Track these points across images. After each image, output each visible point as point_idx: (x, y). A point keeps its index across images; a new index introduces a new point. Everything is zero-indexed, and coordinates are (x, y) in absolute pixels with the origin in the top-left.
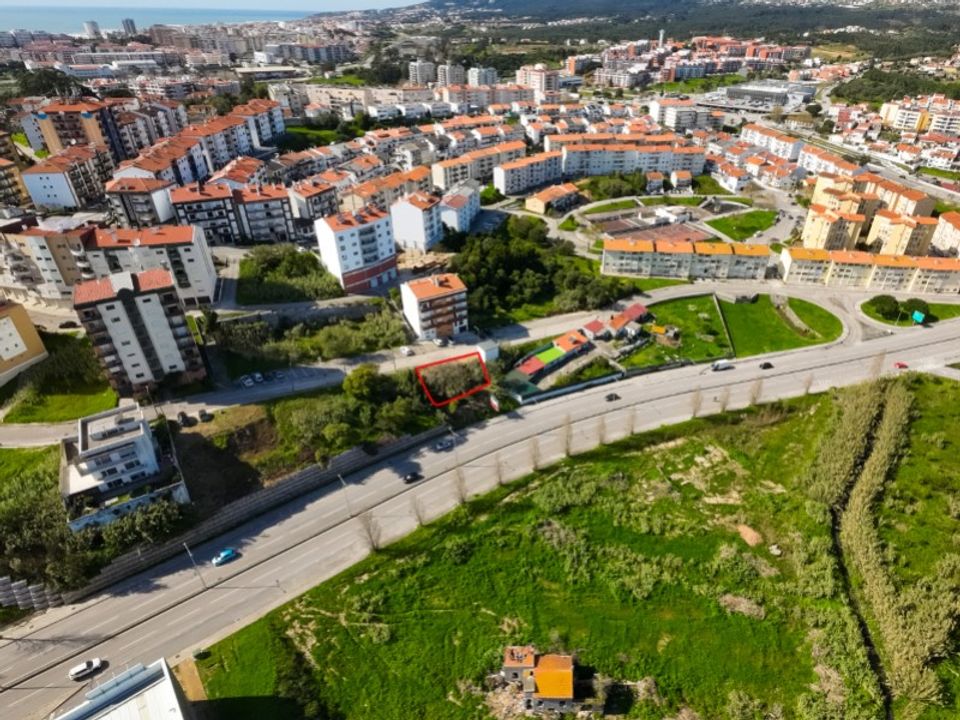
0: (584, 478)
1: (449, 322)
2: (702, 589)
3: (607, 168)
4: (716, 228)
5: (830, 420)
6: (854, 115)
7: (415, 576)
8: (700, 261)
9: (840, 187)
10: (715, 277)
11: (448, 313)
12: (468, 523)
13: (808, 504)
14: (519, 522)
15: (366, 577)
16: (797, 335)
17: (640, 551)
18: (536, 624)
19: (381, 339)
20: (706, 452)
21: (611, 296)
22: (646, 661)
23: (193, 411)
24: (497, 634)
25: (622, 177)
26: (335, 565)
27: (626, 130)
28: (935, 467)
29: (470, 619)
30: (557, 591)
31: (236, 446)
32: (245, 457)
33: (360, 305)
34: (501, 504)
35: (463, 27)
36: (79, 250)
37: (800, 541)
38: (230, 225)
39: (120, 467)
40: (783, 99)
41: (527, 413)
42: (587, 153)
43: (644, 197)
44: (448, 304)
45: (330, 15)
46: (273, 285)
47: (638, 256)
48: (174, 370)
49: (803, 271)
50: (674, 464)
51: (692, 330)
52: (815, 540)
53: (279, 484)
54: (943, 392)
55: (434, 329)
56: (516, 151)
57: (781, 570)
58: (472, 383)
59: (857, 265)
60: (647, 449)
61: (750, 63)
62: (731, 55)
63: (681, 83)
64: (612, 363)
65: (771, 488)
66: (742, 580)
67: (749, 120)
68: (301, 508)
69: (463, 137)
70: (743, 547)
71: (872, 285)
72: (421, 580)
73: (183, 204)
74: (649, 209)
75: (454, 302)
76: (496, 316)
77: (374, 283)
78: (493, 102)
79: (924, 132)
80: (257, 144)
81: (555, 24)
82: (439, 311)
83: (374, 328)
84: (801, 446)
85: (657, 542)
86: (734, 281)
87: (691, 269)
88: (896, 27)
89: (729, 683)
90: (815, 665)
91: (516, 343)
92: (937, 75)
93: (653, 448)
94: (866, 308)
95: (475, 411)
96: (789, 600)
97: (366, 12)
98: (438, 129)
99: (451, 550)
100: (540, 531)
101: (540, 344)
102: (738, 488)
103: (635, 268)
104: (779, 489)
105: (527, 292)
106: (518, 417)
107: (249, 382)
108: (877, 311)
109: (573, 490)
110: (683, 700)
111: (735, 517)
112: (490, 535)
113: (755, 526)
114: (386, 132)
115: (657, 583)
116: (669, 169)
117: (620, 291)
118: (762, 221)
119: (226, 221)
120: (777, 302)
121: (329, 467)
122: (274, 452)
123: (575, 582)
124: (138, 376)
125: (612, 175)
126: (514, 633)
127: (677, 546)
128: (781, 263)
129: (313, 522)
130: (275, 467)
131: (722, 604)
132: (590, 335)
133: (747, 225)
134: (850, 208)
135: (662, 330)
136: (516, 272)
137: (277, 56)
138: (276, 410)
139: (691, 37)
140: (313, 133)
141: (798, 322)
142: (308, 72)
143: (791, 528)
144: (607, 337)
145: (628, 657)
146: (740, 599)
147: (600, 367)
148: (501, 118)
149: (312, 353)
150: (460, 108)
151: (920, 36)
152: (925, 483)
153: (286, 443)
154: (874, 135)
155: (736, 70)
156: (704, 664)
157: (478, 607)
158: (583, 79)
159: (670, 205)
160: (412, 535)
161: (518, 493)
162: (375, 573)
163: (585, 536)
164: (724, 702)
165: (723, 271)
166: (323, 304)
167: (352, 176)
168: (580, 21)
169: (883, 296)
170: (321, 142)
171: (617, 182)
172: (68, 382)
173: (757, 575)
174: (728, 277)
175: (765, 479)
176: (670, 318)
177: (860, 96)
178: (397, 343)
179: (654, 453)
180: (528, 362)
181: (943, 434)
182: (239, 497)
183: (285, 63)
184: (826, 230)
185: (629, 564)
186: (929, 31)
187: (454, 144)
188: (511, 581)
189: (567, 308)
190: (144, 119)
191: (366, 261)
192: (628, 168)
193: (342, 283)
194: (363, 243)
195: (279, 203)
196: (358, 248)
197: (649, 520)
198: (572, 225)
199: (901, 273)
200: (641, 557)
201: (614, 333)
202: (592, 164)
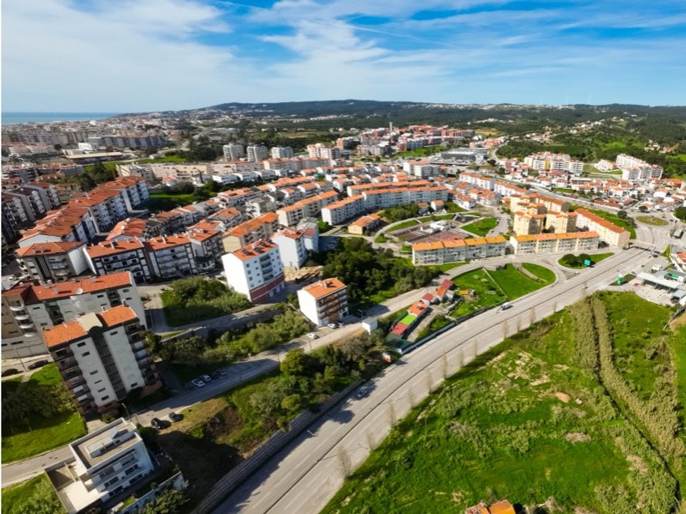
0: (462, 390)
1: (336, 311)
2: (554, 436)
3: (393, 202)
4: (468, 230)
5: (572, 324)
6: (513, 164)
7: (383, 486)
8: (470, 250)
9: (524, 201)
10: (479, 258)
11: (336, 304)
12: (402, 440)
13: (582, 371)
14: (433, 429)
15: (348, 500)
16: (535, 283)
17: (511, 425)
18: (473, 490)
19: (291, 331)
20: (520, 357)
21: (427, 278)
22: (545, 488)
23: (164, 415)
24: (453, 505)
25: (403, 207)
26: (321, 498)
27: (395, 180)
28: (629, 336)
29: (431, 501)
30: (476, 465)
31: (210, 433)
32: (220, 440)
33: (268, 310)
34: (417, 421)
35: (249, 122)
36: (20, 305)
37: (589, 392)
38: (142, 269)
39: (120, 476)
40: (473, 158)
41: (407, 359)
42: (379, 194)
43: (419, 218)
44: (336, 298)
45: (133, 115)
46: (194, 308)
47: (435, 251)
48: (135, 387)
49: (524, 247)
50: (506, 369)
51: (481, 289)
52: (595, 390)
53: (255, 453)
54: (615, 298)
55: (327, 318)
56: (332, 197)
57: (587, 411)
58: (367, 348)
59: (550, 240)
60: (488, 364)
61: (446, 140)
62: (434, 135)
63: (412, 152)
64: (447, 317)
65: (561, 368)
66: (571, 423)
67: (461, 170)
68: (276, 467)
69: (293, 191)
70: (564, 405)
71: (559, 251)
72: (387, 486)
73: (100, 257)
74: (426, 224)
75: (339, 296)
76: (363, 302)
77: (271, 294)
78: (302, 168)
79: (549, 170)
80: (130, 209)
81: (315, 119)
82: (330, 304)
83: (283, 326)
84: (565, 341)
85: (518, 416)
86: (490, 258)
87: (466, 255)
88: (512, 119)
89: (591, 483)
90: (626, 457)
91: (385, 316)
92: (541, 142)
93: (491, 362)
94: (560, 262)
95: (375, 366)
96: (598, 425)
97: (164, 113)
98: (272, 187)
99: (401, 460)
100: (449, 430)
101: (399, 314)
102: (545, 373)
103: (434, 259)
104: (565, 368)
105: (378, 284)
106: (403, 363)
107: (200, 384)
108: (567, 263)
109: (458, 399)
110: (573, 503)
111: (551, 389)
112: (419, 443)
113: (563, 391)
114: (234, 192)
115: (530, 440)
116: (429, 201)
117: (432, 274)
118: (490, 223)
119: (139, 266)
120: (517, 266)
121: (290, 429)
122: (243, 430)
123: (485, 456)
124: (103, 399)
125: (397, 206)
126: (462, 501)
127: (529, 415)
128: (511, 245)
129: (289, 474)
130: (247, 441)
131: (568, 440)
132: (426, 303)
133: (484, 227)
134: (534, 212)
135: (466, 292)
136: (366, 272)
137: (100, 145)
138: (234, 398)
139: (408, 126)
140: (174, 198)
141: (532, 276)
142: (133, 155)
143: (581, 387)
144: (437, 302)
145: (534, 490)
146: (575, 434)
147: (441, 321)
148: (313, 177)
149: (243, 351)
150: (281, 173)
151: (525, 123)
152: (629, 345)
153: (251, 421)
154: (526, 173)
155: (439, 143)
156: (574, 478)
157: (433, 492)
158: (350, 152)
159: (436, 221)
160: (368, 460)
161: (425, 411)
162: (354, 494)
163: (478, 426)
164: (594, 495)
165: (484, 254)
166: (240, 315)
167: (221, 224)
168: (332, 117)
169: (568, 255)
170: (184, 203)
171: (401, 210)
172: (27, 420)
173: (577, 418)
174: (487, 257)
175: (556, 364)
176: (466, 285)
177: (510, 154)
178: (303, 332)
179: (493, 365)
180: (396, 327)
181: (625, 319)
182: (227, 472)
183: (109, 150)
184: (528, 224)
185: (509, 434)
186: (529, 121)
187: (287, 196)
188: (446, 468)
189: (405, 289)
190: (20, 198)
191: (265, 279)
192: (405, 202)
193: (249, 298)
194: (263, 266)
195: (183, 247)
196: (260, 271)
197: (509, 404)
198: (383, 239)
199: (570, 242)
200: (514, 428)
201: (440, 299)
202: (383, 201)
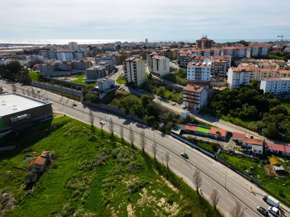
32: (115, 99)
44: (192, 95)
55: (188, 103)
75: (195, 96)
106: (163, 136)
124: (129, 80)
138: (130, 95)
144: (240, 144)
191: (196, 78)
194: (196, 72)
